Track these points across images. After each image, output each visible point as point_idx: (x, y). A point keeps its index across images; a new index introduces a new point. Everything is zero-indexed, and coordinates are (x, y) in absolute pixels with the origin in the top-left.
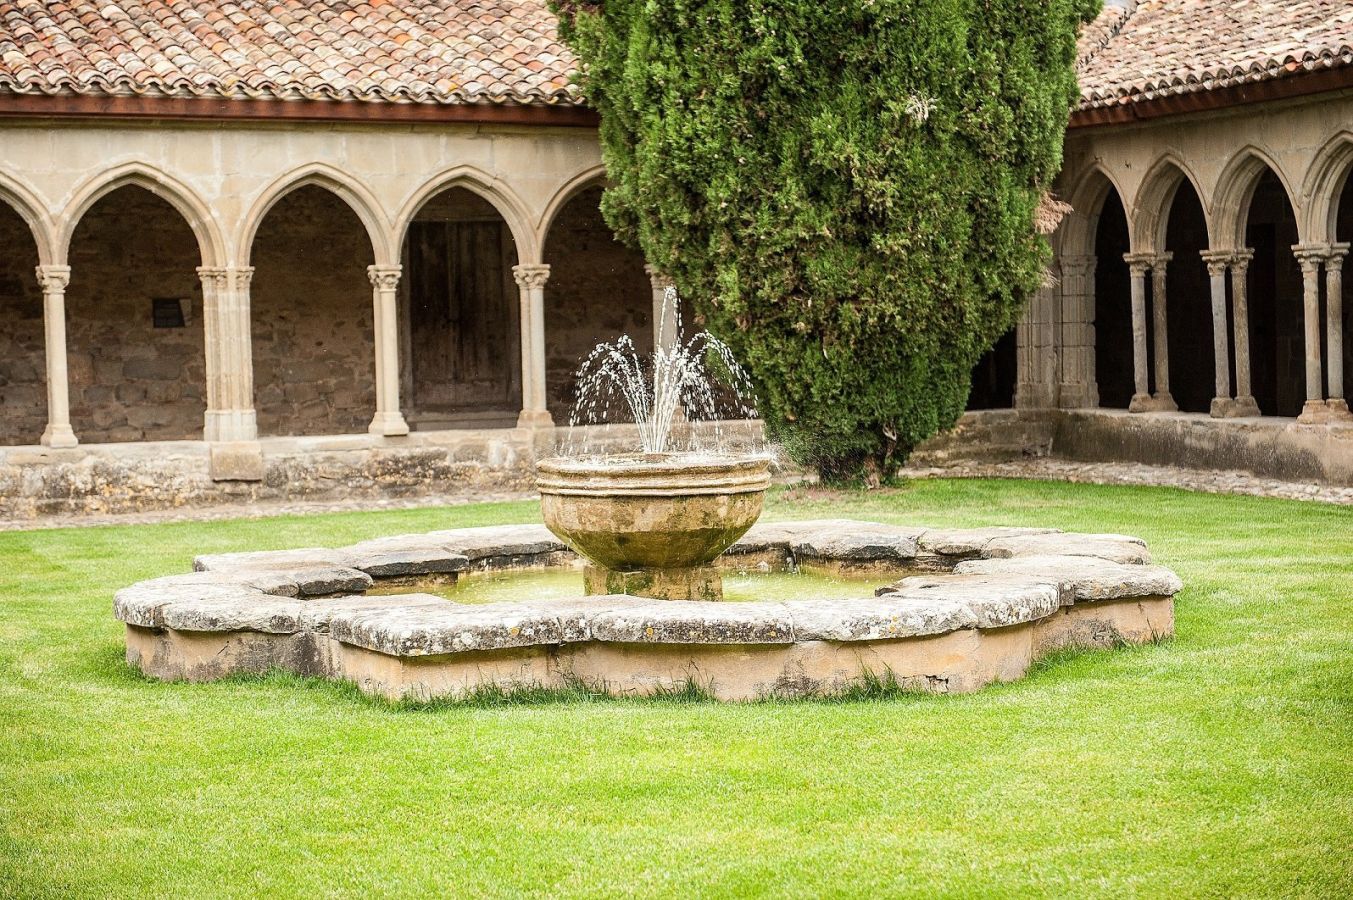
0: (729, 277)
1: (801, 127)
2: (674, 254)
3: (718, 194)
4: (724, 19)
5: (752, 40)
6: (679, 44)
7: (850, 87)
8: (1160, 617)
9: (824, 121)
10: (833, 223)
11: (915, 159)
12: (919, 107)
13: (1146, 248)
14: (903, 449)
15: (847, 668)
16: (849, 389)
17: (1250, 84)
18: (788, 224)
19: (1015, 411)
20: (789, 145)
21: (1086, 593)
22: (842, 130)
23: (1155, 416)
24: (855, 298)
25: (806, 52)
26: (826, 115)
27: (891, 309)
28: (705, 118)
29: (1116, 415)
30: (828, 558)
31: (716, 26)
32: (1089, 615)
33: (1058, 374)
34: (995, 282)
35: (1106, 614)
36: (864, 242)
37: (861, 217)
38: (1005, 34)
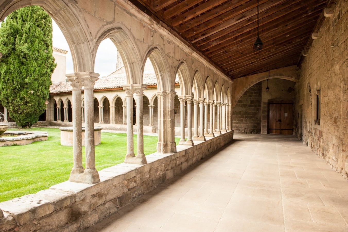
0: (11, 107)
1: (20, 93)
2: (5, 105)
3: (10, 99)
4: (11, 82)
5: (14, 84)
6: (6, 84)
7: (25, 90)
8: (46, 138)
9: (22, 93)
10: (23, 102)
11: (32, 97)
12: (32, 92)
13: (59, 106)
14: (31, 125)
15: (12, 143)
16: (25, 119)
17: (67, 92)
18: (18, 102)
19: (45, 121)
20: (18, 95)
21: (38, 136)
22: (24, 94)
23: (59, 122)
24: (25, 110)
25: (20, 86)
26: (22, 92)
27: (29, 111)
28: (9, 91)
29: (55, 122)
30: (16, 134)
31: (10, 83)
32: (39, 138)
33: (50, 118)
34: (41, 109)
35: (40, 138)
36: (26, 104)
37: (26, 102)
38: (42, 86)
